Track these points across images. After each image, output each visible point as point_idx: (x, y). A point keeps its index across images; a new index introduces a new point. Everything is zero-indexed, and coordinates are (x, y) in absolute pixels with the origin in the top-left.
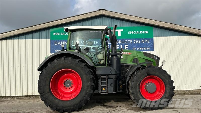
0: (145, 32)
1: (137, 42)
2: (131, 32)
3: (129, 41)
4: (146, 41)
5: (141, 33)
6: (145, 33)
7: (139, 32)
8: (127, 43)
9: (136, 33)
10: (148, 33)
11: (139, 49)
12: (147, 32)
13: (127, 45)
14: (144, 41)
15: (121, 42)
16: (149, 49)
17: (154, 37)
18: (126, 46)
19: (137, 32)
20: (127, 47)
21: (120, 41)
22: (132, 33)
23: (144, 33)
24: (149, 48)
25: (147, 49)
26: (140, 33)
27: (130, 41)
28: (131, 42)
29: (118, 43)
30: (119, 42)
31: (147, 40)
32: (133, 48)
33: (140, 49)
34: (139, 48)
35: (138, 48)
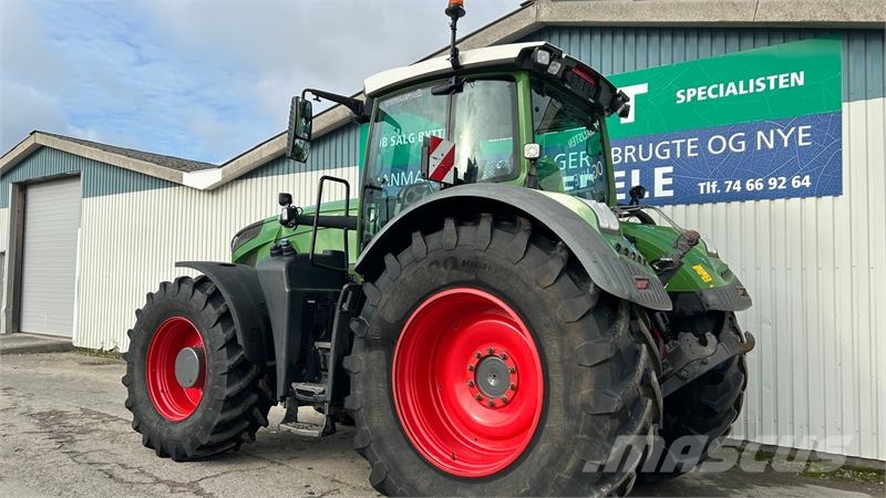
0: (782, 81)
1: (727, 144)
2: (691, 93)
3: (678, 142)
4: (786, 138)
5: (756, 87)
6: (781, 86)
7: (741, 83)
8: (668, 157)
9: (721, 94)
10: (801, 83)
11: (739, 189)
12: (798, 79)
13: (669, 169)
14: (776, 134)
15: (636, 154)
16: (808, 184)
17: (845, 106)
18: (659, 172)
19: (732, 84)
20: (669, 181)
21: (630, 150)
22: (700, 98)
23: (772, 87)
24: (807, 178)
25: (788, 183)
26: (746, 87)
27: (684, 146)
28: (690, 147)
29: (617, 159)
30: (627, 154)
31: (797, 130)
32: (702, 185)
33: (748, 185)
34: (738, 182)
35: (730, 183)
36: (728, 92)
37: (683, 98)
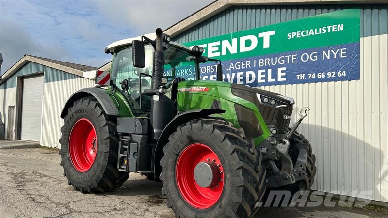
0: (333, 28)
1: (309, 57)
2: (294, 34)
3: (288, 56)
4: (335, 54)
5: (322, 31)
6: (333, 31)
7: (316, 30)
8: (284, 63)
9: (307, 35)
10: (342, 29)
11: (314, 77)
12: (341, 27)
13: (284, 69)
14: (331, 52)
15: (270, 62)
16: (345, 75)
17: (361, 39)
18: (280, 70)
19: (312, 30)
20: (284, 74)
21: (267, 60)
22: (298, 37)
23: (329, 31)
24: (344, 72)
25: (336, 75)
26: (318, 31)
27: (291, 58)
28: (293, 59)
29: (261, 64)
30: (266, 62)
31: (340, 51)
32: (298, 76)
33: (318, 75)
34: (314, 74)
35: (311, 74)
36: (310, 33)
37: (290, 36)
